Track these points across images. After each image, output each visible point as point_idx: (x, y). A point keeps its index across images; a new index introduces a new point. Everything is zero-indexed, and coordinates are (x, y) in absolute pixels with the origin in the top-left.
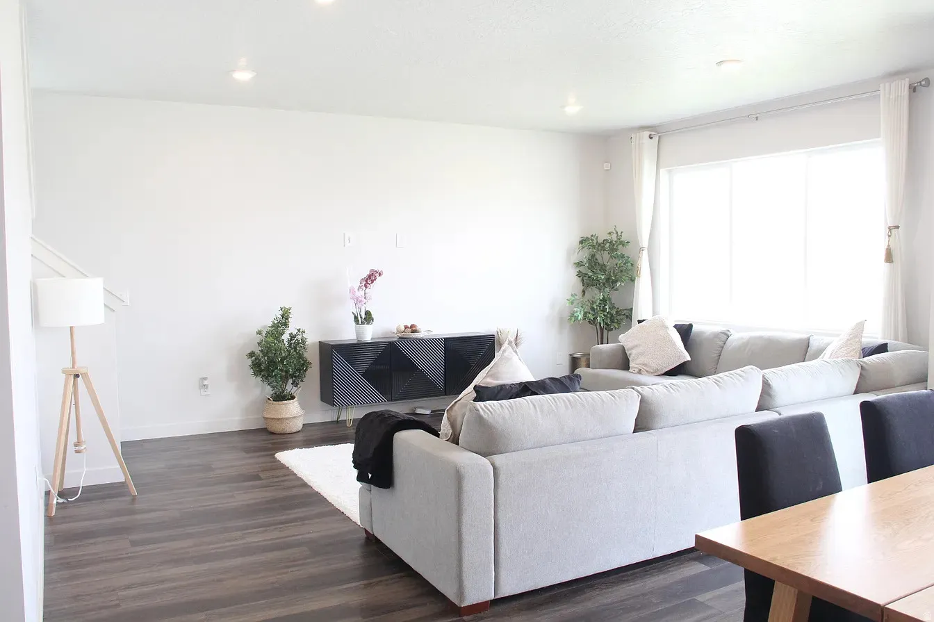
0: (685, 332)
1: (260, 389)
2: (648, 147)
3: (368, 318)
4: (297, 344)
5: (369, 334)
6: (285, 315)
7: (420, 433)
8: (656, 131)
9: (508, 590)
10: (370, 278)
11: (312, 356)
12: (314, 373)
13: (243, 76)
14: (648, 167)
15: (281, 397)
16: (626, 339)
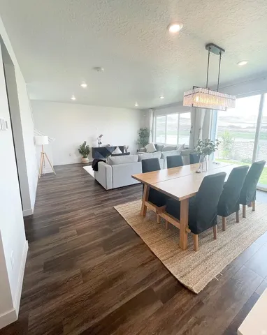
0: (156, 145)
1: (81, 156)
2: (152, 112)
3: (101, 143)
4: (87, 148)
5: (101, 146)
6: (85, 142)
7: (102, 162)
8: (153, 109)
9: (114, 187)
10: (101, 136)
11: (91, 150)
12: (91, 153)
13: (74, 98)
14: (151, 118)
15: (85, 157)
16: (146, 147)
